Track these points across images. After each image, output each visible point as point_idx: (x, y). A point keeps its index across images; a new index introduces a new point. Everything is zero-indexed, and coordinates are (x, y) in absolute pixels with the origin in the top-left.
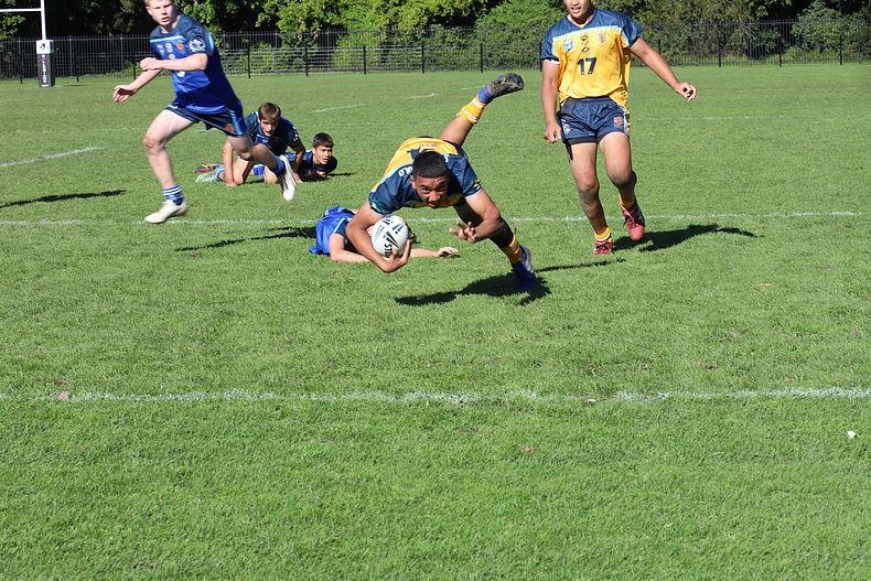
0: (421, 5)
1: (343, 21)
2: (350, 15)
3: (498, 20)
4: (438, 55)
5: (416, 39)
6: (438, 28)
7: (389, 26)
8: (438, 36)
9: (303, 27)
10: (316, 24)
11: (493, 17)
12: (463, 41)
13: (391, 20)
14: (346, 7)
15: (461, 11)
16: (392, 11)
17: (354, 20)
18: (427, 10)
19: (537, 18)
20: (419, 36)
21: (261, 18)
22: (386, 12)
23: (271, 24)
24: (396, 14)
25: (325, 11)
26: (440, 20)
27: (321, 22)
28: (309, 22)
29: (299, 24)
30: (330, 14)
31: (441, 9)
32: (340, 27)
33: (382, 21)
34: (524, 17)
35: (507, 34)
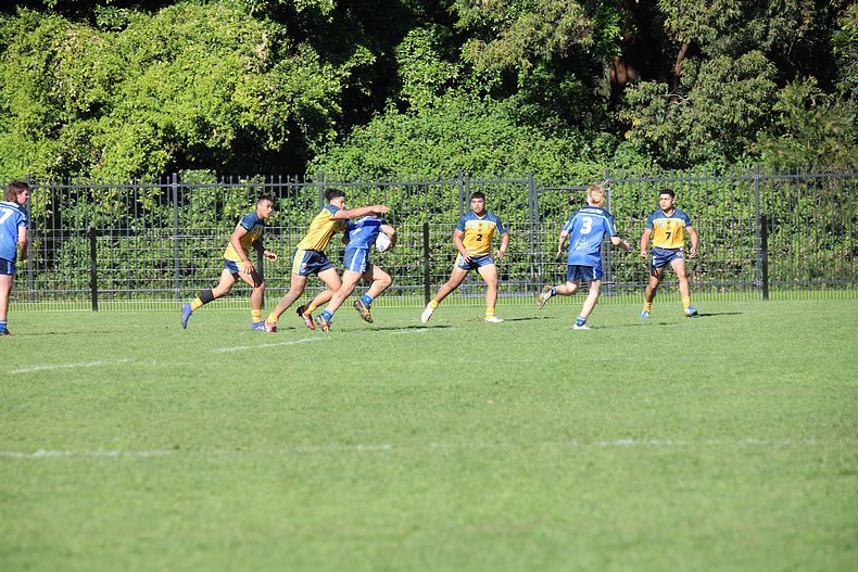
0: (154, 117)
3: (369, 159)
4: (199, 253)
5: (137, 210)
6: (200, 180)
7: (64, 171)
8: (198, 199)
11: (355, 151)
13: (67, 157)
15: (263, 133)
16: (72, 131)
18: (170, 129)
19: (474, 154)
20: (147, 203)
22: (54, 134)
24: (83, 141)
26: (203, 157)
31: (204, 128)
33: (44, 155)
34: (443, 149)
35: (391, 197)
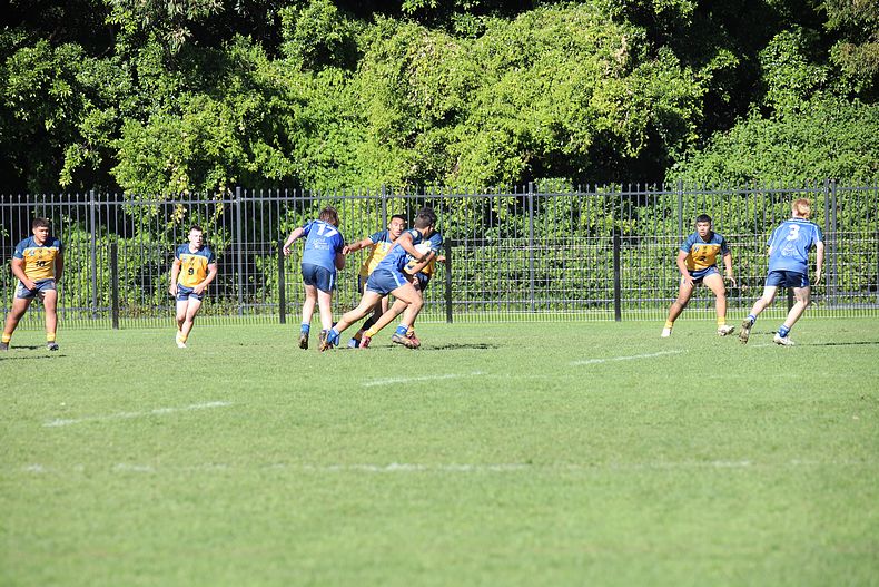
0: (510, 124)
1: (300, 167)
2: (321, 149)
3: (731, 165)
4: (554, 264)
5: (492, 219)
6: (556, 189)
7: (419, 180)
8: (554, 208)
9: (181, 182)
10: (217, 175)
11: (716, 158)
12: (627, 225)
13: (422, 166)
14: (309, 127)
15: (621, 140)
16: (427, 139)
17: (332, 164)
18: (526, 136)
19: (841, 160)
20: (502, 213)
21: (72, 157)
22: (410, 142)
23: (96, 176)
24: (439, 148)
25: (244, 140)
26: (560, 165)
27: (233, 169)
28: (198, 169)
29: (168, 174)
30: (260, 148)
31: (561, 134)
32: (291, 183)
33: (399, 165)
34: (809, 155)
35: (753, 206)
